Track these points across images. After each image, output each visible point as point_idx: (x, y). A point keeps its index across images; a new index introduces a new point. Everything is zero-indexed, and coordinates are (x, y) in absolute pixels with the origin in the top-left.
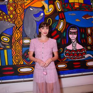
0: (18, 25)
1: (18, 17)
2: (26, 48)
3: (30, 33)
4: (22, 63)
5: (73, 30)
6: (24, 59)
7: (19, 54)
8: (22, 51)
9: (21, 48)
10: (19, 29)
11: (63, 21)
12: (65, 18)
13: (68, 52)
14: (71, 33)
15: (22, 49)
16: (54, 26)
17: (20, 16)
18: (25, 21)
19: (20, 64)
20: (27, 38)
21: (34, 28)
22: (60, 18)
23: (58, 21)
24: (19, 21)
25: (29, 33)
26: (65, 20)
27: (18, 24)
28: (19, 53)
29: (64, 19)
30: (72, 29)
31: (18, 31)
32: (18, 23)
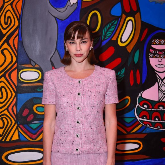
0: (4, 29)
1: (6, 4)
2: (26, 94)
3: (40, 52)
4: (16, 137)
5: (160, 44)
6: (22, 124)
7: (6, 112)
8: (16, 104)
9: (14, 94)
10: (7, 41)
11: (132, 19)
12: (138, 10)
13: (146, 106)
14: (154, 54)
15: (16, 96)
16: (107, 34)
17: (11, 4)
18: (25, 18)
19: (8, 140)
20: (30, 66)
21: (51, 39)
22: (123, 11)
23: (118, 18)
24: (9, 17)
25: (38, 53)
26: (137, 15)
27: (5, 26)
28: (7, 109)
29: (136, 13)
30: (157, 41)
31: (6, 46)
32: (6, 24)
